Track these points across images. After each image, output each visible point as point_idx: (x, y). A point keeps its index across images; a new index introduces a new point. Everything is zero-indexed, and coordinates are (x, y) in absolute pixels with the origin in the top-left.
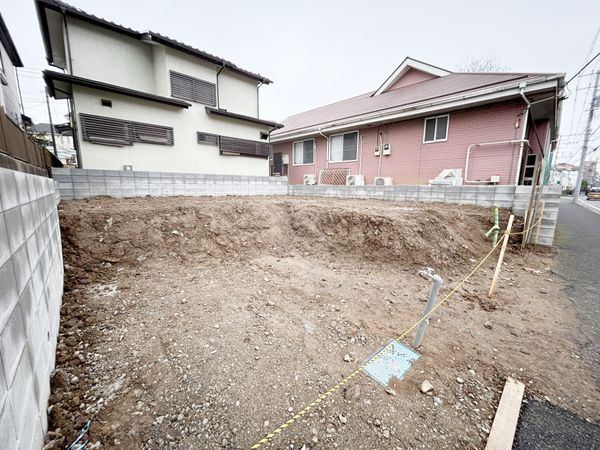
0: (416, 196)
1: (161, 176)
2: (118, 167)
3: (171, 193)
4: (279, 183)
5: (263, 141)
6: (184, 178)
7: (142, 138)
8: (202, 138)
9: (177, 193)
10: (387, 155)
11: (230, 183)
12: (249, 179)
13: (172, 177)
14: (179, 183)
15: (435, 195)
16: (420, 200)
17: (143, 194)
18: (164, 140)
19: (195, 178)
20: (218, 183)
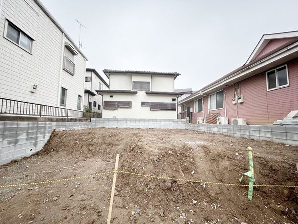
0: (248, 134)
1: (122, 120)
2: (111, 117)
3: (125, 127)
4: (179, 123)
5: (174, 102)
6: (131, 121)
7: (120, 106)
8: (143, 104)
9: (127, 127)
10: (241, 103)
11: (151, 122)
12: (161, 121)
13: (126, 120)
14: (128, 122)
15: (262, 134)
16: (252, 138)
17: (115, 127)
18: (128, 106)
19: (135, 121)
20: (145, 122)
